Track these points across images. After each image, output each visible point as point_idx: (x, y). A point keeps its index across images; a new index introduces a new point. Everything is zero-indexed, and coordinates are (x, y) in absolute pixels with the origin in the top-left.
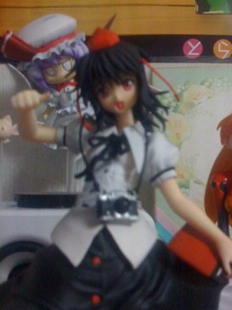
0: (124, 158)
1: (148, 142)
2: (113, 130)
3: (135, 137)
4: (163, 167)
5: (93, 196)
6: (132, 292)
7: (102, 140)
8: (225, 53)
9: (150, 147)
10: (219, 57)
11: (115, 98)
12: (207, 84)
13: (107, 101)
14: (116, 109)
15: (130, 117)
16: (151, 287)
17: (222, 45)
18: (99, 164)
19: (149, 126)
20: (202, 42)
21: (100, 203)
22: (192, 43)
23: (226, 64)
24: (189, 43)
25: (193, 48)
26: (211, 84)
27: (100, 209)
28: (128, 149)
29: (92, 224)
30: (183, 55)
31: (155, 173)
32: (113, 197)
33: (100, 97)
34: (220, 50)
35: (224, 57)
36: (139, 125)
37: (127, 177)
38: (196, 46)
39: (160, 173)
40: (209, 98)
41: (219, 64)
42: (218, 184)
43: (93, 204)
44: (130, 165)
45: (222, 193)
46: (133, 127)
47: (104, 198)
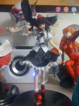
0: (43, 37)
1: (47, 34)
2: (41, 32)
3: (45, 33)
4: (50, 38)
5: (39, 42)
6: (45, 56)
7: (40, 34)
8: (66, 11)
9: (48, 35)
10: (65, 11)
11: (42, 27)
12: (62, 19)
13: (40, 27)
14: (42, 28)
15: (44, 30)
16: (48, 56)
17: (66, 8)
18: (40, 37)
19: (47, 31)
20: (61, 8)
21: (40, 43)
22: (58, 8)
23: (67, 14)
24: (57, 8)
25: (58, 9)
26: (63, 19)
27: (40, 44)
28: (44, 35)
29: (39, 47)
30: (56, 11)
31: (48, 39)
32: (42, 42)
33: (39, 26)
34: (65, 10)
35: (66, 12)
36: (46, 31)
37: (44, 40)
38: (59, 9)
39: (49, 39)
40: (62, 23)
41: (65, 14)
42: (62, 44)
43: (39, 44)
44: (45, 38)
45: (63, 45)
46: (45, 32)
47: (41, 43)
